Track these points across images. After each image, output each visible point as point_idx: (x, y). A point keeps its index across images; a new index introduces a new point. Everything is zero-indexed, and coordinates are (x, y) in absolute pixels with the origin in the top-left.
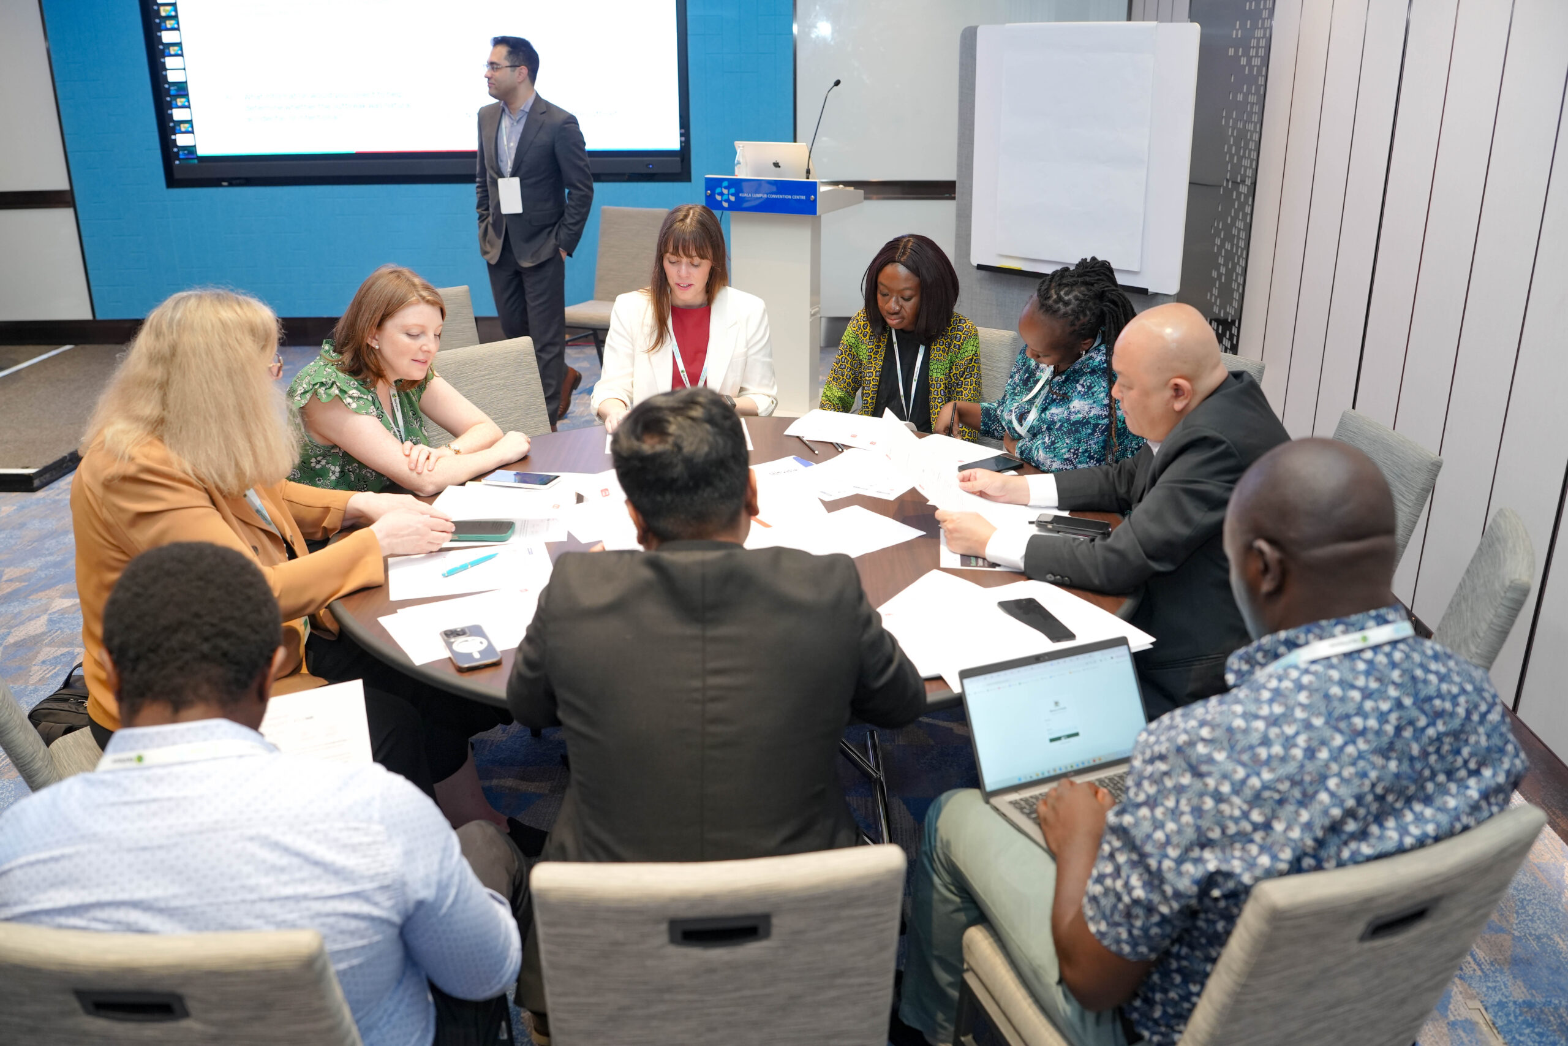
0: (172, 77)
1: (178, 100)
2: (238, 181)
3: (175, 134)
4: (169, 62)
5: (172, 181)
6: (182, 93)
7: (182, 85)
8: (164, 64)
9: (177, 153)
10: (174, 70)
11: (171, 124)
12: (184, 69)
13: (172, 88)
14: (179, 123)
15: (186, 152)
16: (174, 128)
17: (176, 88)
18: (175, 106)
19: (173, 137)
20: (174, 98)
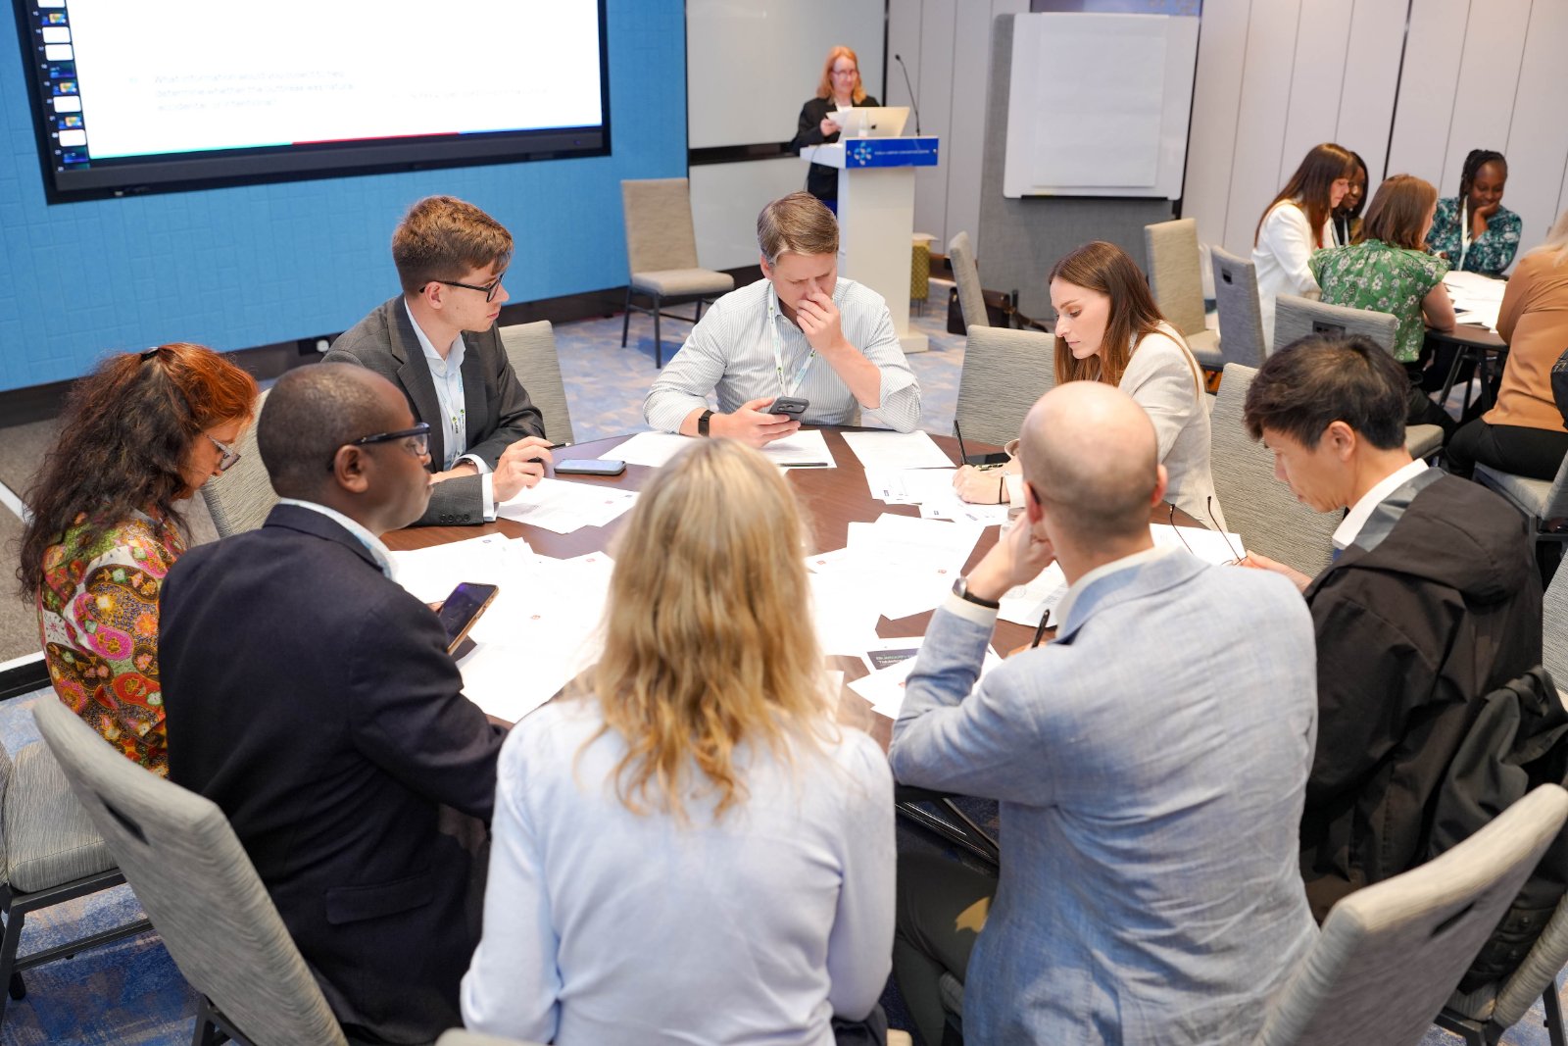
0: (53, 54)
1: (62, 85)
2: (143, 189)
3: (57, 131)
4: (49, 34)
5: (56, 195)
6: (68, 76)
7: (68, 65)
8: (41, 36)
9: (61, 157)
10: (55, 45)
11: (52, 118)
12: (71, 43)
13: (53, 69)
14: (64, 115)
15: (73, 154)
16: (56, 123)
17: (58, 68)
18: (58, 93)
19: (55, 135)
20: (57, 82)
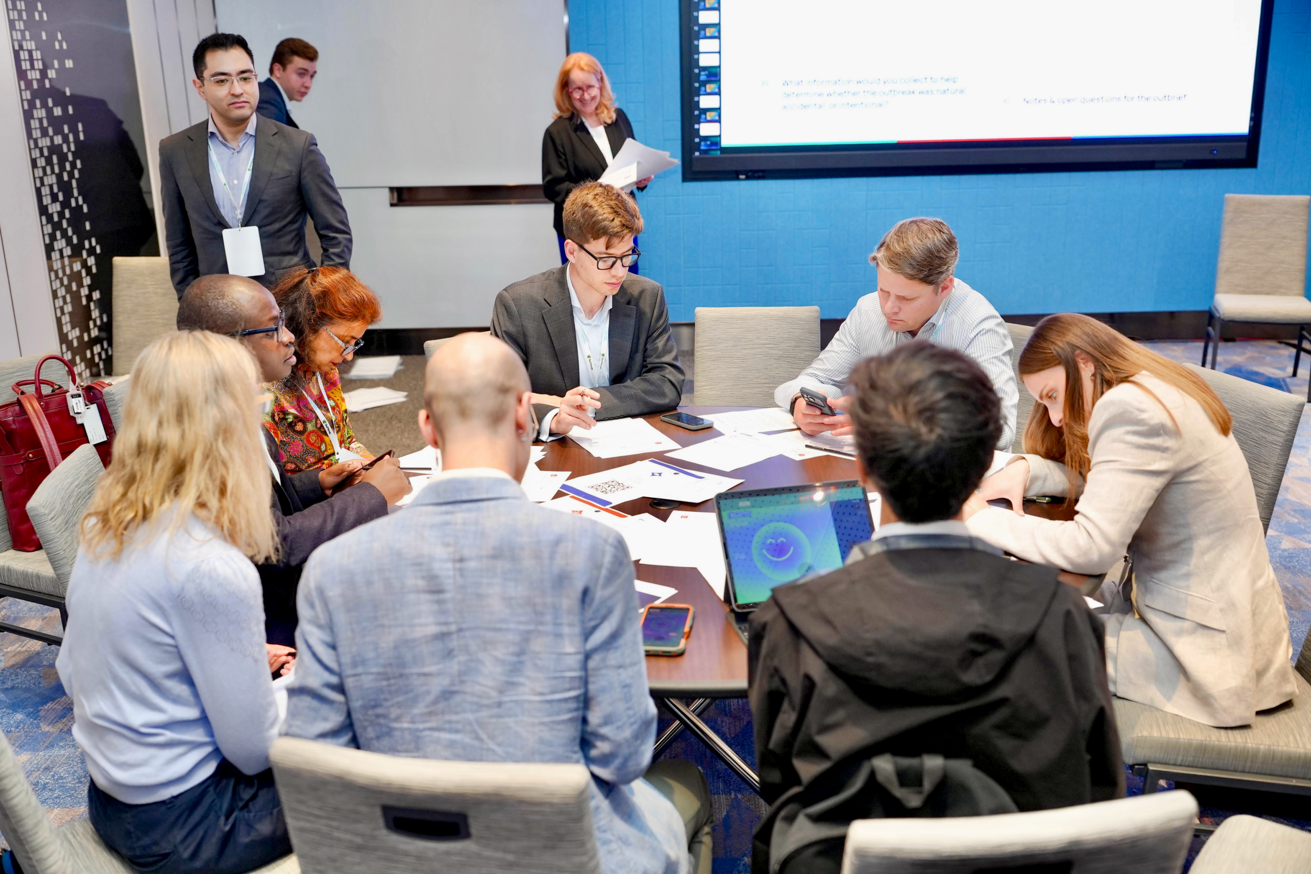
0: (705, 61)
1: (708, 86)
2: (760, 174)
3: (699, 123)
4: (704, 45)
5: (689, 174)
6: (713, 79)
7: (715, 70)
8: (697, 47)
9: (699, 144)
10: (708, 53)
11: (697, 112)
12: (719, 52)
13: (703, 73)
14: (705, 111)
15: (709, 143)
16: (699, 116)
17: (707, 72)
18: (705, 93)
19: (696, 126)
20: (704, 84)
